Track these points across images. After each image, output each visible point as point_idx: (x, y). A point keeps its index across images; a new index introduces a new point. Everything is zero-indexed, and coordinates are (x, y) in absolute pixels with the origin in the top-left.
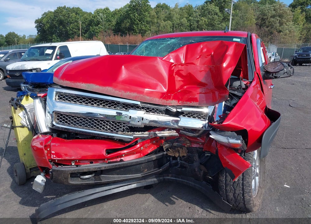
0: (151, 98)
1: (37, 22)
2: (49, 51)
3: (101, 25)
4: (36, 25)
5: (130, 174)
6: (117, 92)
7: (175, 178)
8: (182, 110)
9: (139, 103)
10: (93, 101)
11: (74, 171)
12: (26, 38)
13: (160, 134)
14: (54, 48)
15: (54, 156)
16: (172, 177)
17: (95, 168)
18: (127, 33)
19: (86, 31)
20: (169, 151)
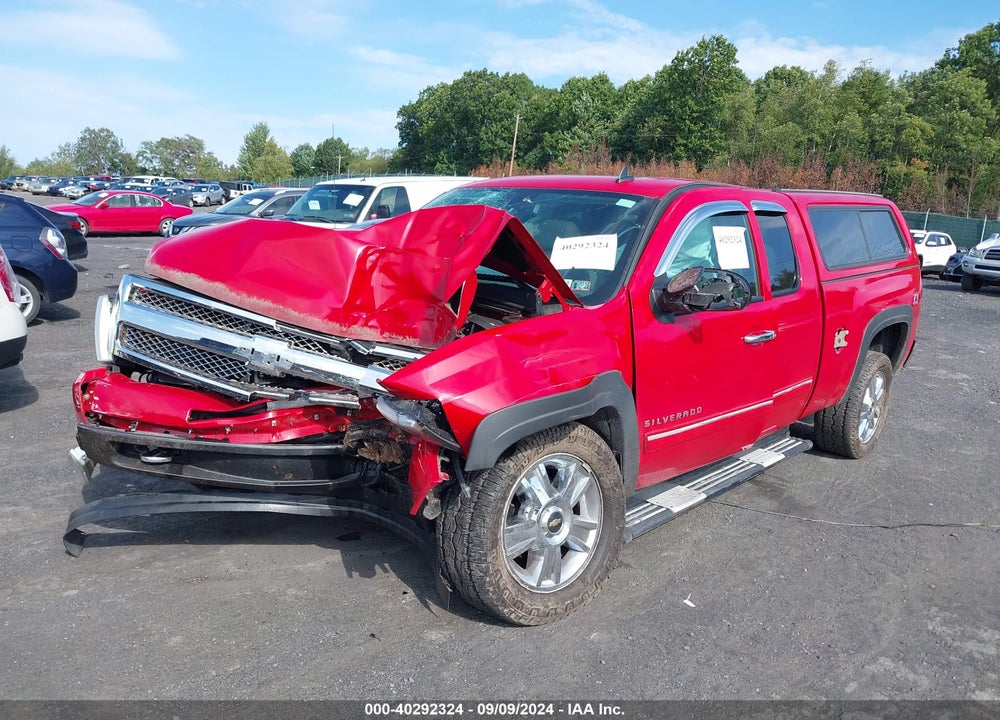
0: (302, 315)
1: (403, 112)
2: (353, 199)
3: (580, 127)
4: (400, 120)
5: (248, 476)
6: (233, 294)
7: (377, 516)
8: (375, 350)
9: (272, 323)
10: (192, 309)
11: (116, 437)
12: (369, 157)
13: (317, 397)
14: (365, 191)
15: (97, 406)
16: (370, 510)
17: (161, 442)
18: (651, 157)
19: (532, 145)
20: (365, 447)
